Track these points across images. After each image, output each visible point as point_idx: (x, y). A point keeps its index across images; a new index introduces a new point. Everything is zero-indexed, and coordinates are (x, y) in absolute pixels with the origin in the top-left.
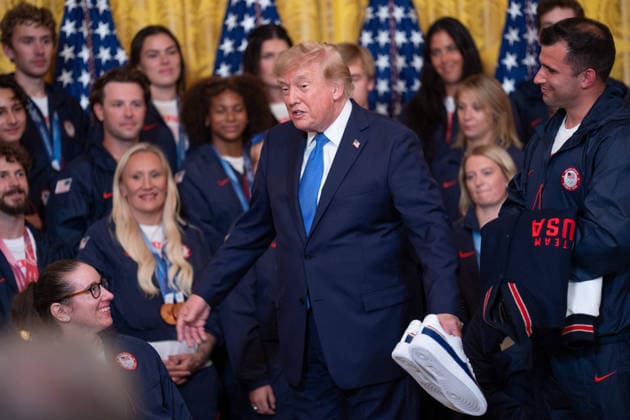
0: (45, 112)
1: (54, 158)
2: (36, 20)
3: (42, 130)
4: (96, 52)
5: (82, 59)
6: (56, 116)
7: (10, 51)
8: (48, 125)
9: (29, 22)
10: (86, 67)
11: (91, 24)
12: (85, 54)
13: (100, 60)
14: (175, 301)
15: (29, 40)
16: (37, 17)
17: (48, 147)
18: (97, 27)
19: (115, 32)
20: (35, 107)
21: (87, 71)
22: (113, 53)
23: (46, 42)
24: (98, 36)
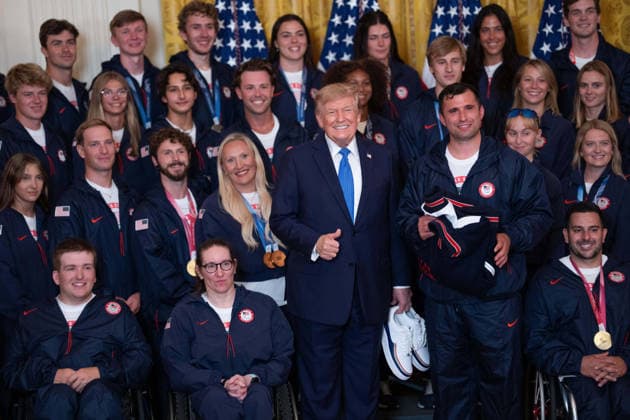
0: (209, 81)
1: (215, 116)
2: (203, 12)
3: (207, 94)
4: (240, 24)
5: (230, 29)
6: (217, 83)
7: (184, 35)
8: (211, 91)
9: (197, 13)
10: (233, 36)
11: (236, 3)
12: (232, 26)
13: (243, 30)
14: (272, 251)
15: (197, 27)
16: (204, 10)
17: (211, 108)
18: (241, 5)
19: (254, 10)
20: (202, 77)
21: (234, 39)
22: (253, 25)
23: (210, 28)
24: (242, 12)
